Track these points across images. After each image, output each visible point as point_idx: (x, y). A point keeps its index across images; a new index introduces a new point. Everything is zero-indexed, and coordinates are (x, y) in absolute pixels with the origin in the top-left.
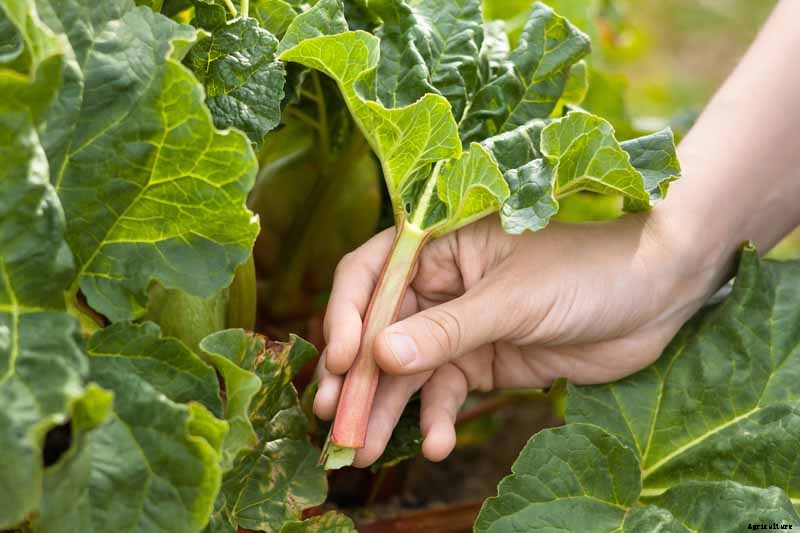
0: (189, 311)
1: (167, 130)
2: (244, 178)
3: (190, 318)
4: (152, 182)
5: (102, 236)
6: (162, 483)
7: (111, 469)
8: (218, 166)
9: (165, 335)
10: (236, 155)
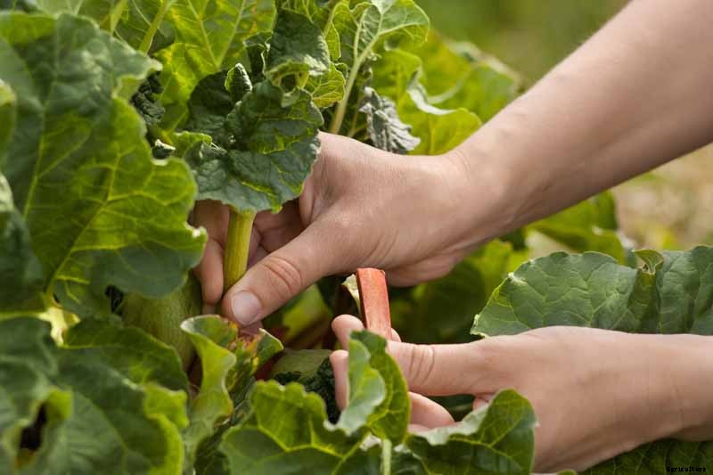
0: (168, 309)
1: (119, 155)
2: (186, 199)
3: (168, 315)
4: (110, 198)
5: (71, 244)
6: (136, 456)
7: (90, 452)
8: (163, 187)
9: (126, 325)
10: (178, 179)
